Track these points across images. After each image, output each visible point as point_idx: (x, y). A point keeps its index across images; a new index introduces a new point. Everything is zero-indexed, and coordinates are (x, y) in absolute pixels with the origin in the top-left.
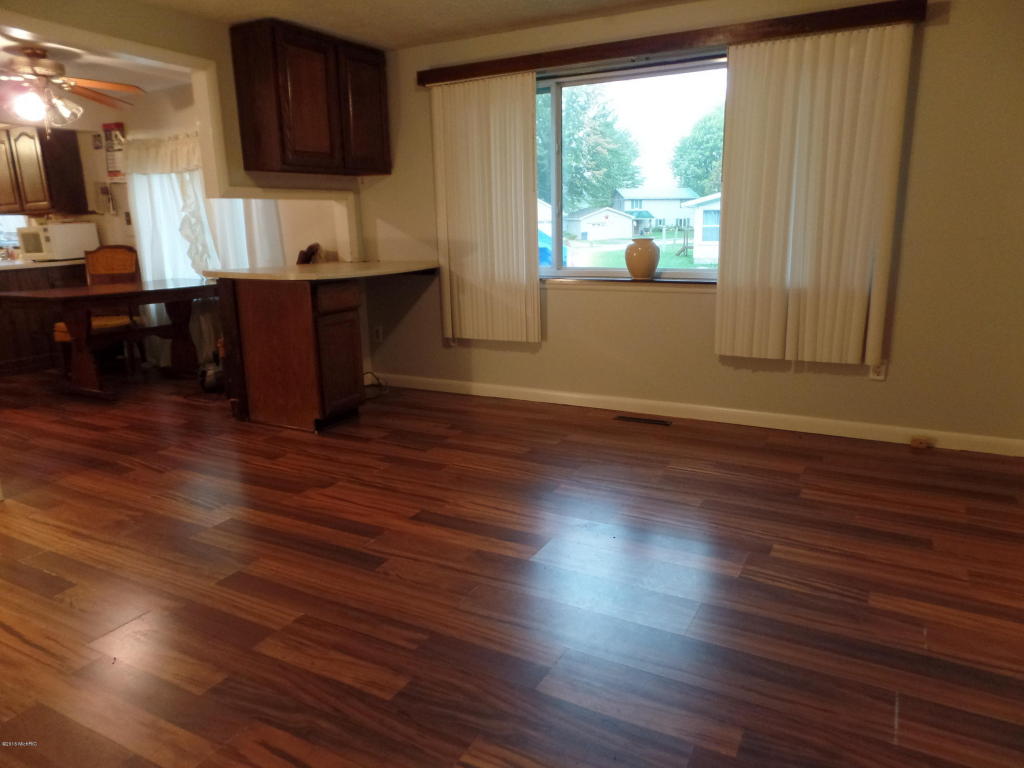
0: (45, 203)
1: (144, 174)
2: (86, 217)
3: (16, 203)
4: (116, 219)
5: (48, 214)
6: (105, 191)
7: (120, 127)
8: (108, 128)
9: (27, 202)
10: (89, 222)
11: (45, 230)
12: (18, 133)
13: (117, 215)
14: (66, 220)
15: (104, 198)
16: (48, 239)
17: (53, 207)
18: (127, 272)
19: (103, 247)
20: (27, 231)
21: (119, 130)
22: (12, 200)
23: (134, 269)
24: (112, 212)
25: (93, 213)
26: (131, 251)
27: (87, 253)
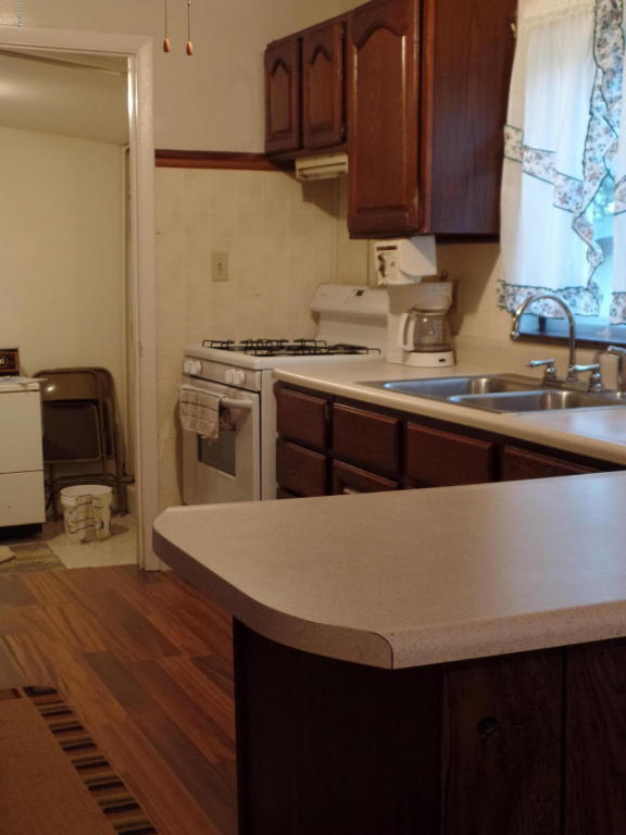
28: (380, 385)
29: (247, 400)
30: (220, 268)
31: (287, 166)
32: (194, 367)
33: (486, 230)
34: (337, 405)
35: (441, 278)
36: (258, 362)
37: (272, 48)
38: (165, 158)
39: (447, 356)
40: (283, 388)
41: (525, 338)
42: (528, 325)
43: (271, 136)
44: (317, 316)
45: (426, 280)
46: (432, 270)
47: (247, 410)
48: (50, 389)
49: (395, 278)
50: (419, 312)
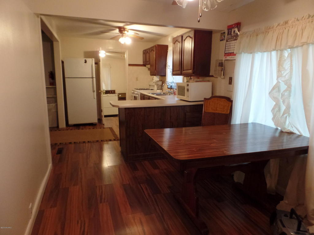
0: (191, 71)
1: (251, 53)
2: (208, 78)
3: (179, 71)
4: (223, 81)
5: (191, 76)
6: (221, 65)
7: (238, 25)
8: (230, 28)
9: (184, 70)
10: (209, 81)
11: (188, 85)
12: (186, 36)
13: (224, 78)
14: (198, 80)
15: (220, 68)
16: (188, 90)
17: (193, 73)
18: (224, 113)
19: (213, 97)
20: (181, 85)
21: (237, 27)
22: (178, 69)
23: (228, 113)
24: (222, 77)
25: (212, 76)
26: (229, 101)
27: (205, 99)
28: (149, 93)
29: (137, 95)
30: (137, 79)
31: (145, 66)
32: (133, 92)
33: (165, 75)
34: (145, 96)
35: (160, 81)
36: (138, 91)
37: (144, 51)
38: (130, 65)
39: (161, 90)
40: (141, 94)
41: (168, 88)
42: (169, 87)
43: (143, 62)
44: (150, 85)
45: (158, 81)
46: (159, 80)
47: (137, 97)
48: (120, 96)
49: (154, 81)
50: (158, 85)
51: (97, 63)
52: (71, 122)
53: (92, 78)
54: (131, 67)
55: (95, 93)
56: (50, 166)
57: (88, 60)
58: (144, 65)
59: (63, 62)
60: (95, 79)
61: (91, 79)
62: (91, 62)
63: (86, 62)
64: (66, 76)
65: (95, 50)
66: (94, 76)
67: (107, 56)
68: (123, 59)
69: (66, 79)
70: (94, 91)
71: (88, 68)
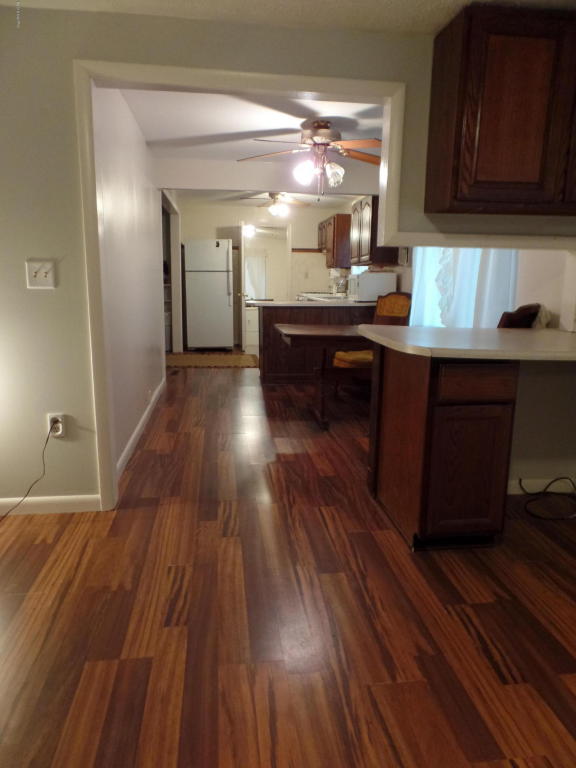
0: (368, 256)
3: (357, 257)
4: (409, 270)
5: (370, 265)
9: (362, 256)
11: (358, 277)
15: (404, 252)
16: (358, 284)
17: (371, 259)
18: (401, 316)
22: (356, 254)
23: (407, 314)
24: (406, 263)
25: (399, 265)
27: (379, 297)
30: (307, 276)
31: (321, 252)
33: (349, 266)
37: (320, 223)
38: (294, 250)
43: (318, 245)
45: (339, 278)
46: (340, 275)
49: (332, 277)
50: (338, 284)
51: (237, 248)
52: (191, 344)
53: (228, 271)
54: (297, 254)
55: (232, 296)
56: (164, 379)
57: (222, 242)
58: (320, 250)
59: (183, 247)
60: (231, 274)
61: (226, 274)
62: (227, 244)
63: (218, 245)
64: (186, 269)
65: (235, 225)
66: (231, 268)
67: (259, 235)
68: (284, 239)
69: (187, 274)
70: (229, 294)
71: (222, 255)
